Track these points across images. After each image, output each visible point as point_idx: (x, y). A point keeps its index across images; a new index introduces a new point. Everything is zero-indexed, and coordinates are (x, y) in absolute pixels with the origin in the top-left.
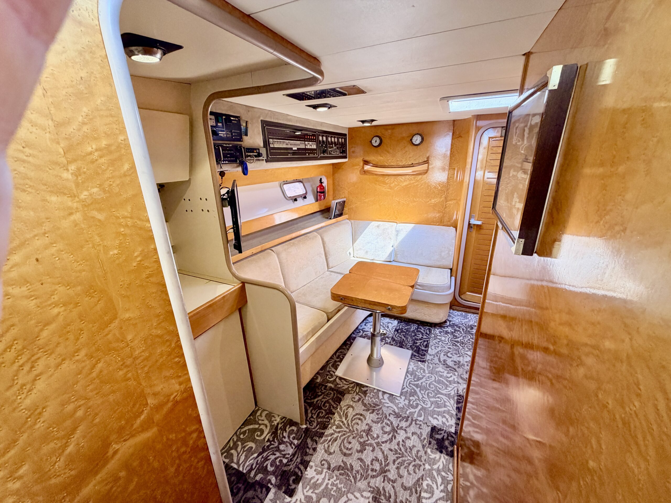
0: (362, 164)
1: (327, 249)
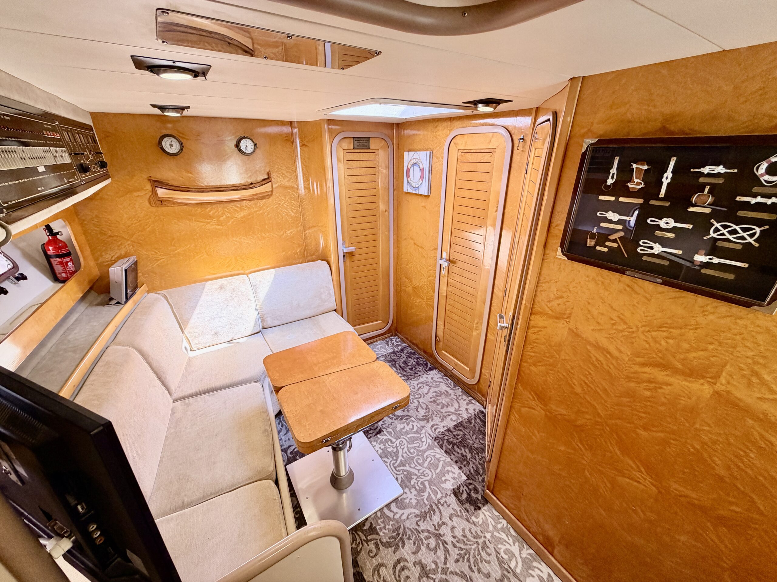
0: (149, 187)
1: (155, 365)
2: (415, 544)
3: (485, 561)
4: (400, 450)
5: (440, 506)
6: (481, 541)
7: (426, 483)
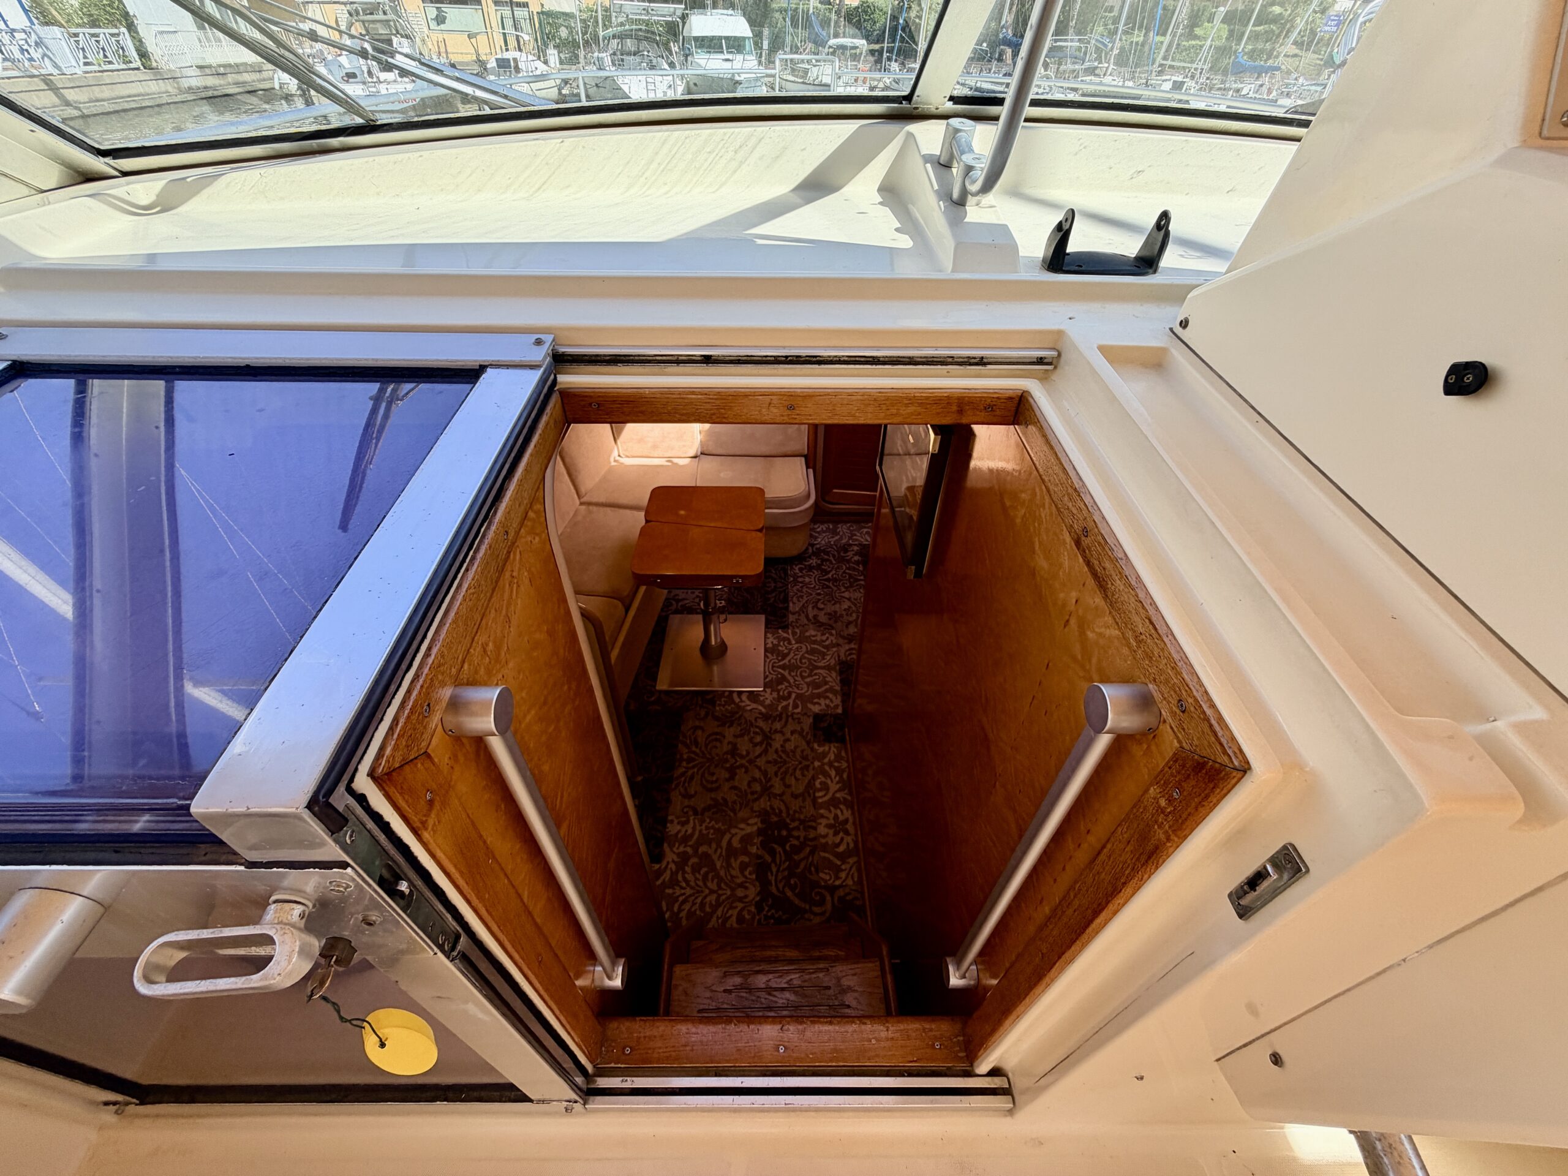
2: (741, 730)
3: (795, 778)
4: (792, 654)
5: (790, 719)
6: (805, 763)
7: (793, 696)
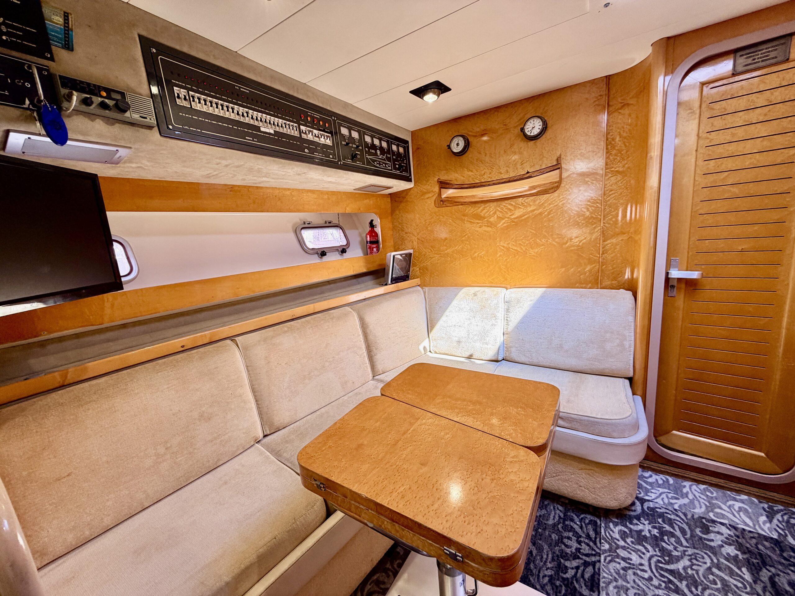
0: (437, 189)
1: (371, 337)
